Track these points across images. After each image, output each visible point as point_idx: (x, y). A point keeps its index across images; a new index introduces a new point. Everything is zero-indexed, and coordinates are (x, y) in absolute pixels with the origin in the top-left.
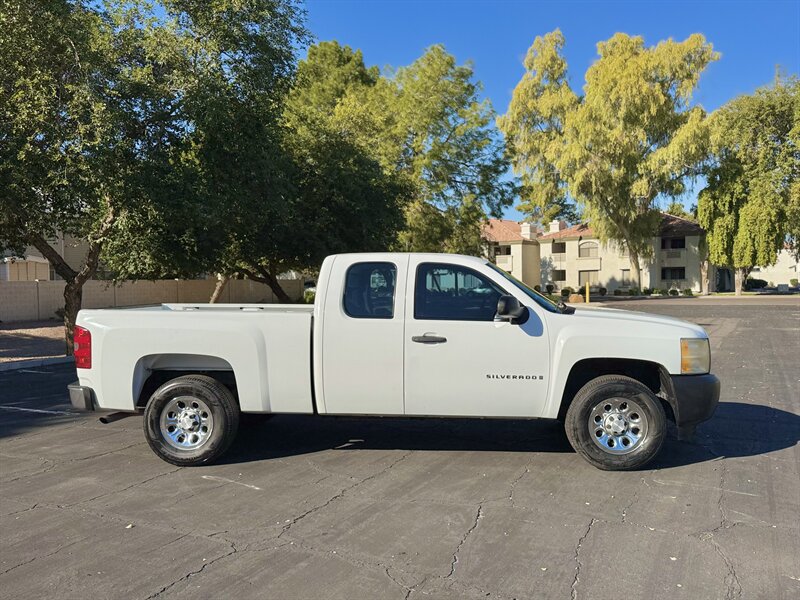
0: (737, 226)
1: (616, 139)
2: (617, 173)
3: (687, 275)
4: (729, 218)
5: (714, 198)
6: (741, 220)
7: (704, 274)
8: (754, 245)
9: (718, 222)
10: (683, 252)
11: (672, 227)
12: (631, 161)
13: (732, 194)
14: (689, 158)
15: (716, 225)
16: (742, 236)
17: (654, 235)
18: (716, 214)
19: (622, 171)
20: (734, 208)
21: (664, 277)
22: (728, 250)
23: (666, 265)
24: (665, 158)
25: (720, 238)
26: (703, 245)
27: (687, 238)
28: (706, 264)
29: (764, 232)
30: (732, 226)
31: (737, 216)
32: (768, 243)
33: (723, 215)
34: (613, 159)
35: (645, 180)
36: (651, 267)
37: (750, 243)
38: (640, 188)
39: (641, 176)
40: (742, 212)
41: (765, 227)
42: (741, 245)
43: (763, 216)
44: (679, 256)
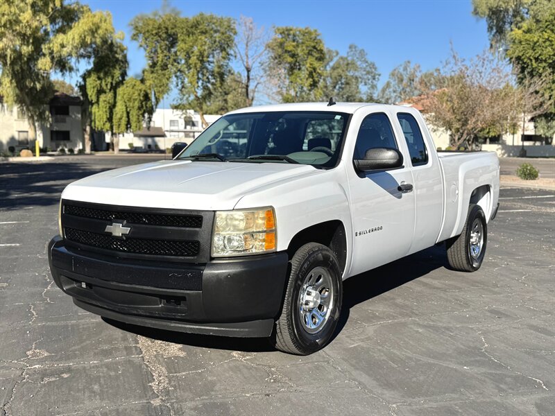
0: (115, 102)
1: (27, 22)
2: (26, 50)
3: (72, 137)
4: (110, 95)
5: (99, 78)
6: (119, 98)
7: (87, 137)
8: (128, 117)
9: (102, 97)
10: (67, 119)
11: (56, 97)
12: (38, 41)
13: (113, 77)
14: (83, 44)
15: (101, 100)
16: (120, 109)
17: (46, 104)
18: (100, 92)
19: (30, 48)
20: (114, 88)
21: (52, 139)
22: (110, 119)
23: (55, 128)
24: (65, 42)
25: (104, 110)
26: (87, 115)
27: (71, 108)
28: (88, 129)
29: (136, 107)
30: (112, 101)
31: (115, 94)
32: (139, 116)
33: (105, 93)
34: (24, 38)
35: (48, 59)
36: (43, 128)
37: (125, 115)
38: (44, 64)
39: (44, 55)
40: (120, 91)
41: (137, 104)
42: (119, 116)
43: (135, 96)
44: (64, 121)
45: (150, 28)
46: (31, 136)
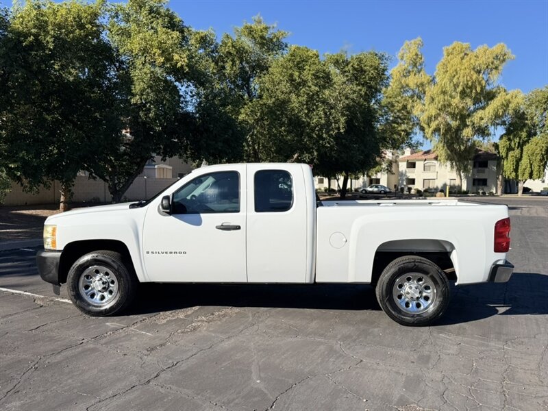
0: (521, 157)
1: (456, 105)
2: (454, 124)
3: (488, 183)
4: (517, 151)
5: (509, 139)
6: (524, 153)
7: (499, 183)
8: (531, 167)
9: (511, 153)
10: (486, 170)
11: (480, 155)
12: (463, 117)
13: (520, 138)
14: (497, 116)
15: (509, 155)
16: (525, 162)
17: (470, 159)
18: (510, 149)
19: (458, 122)
20: (521, 146)
21: (474, 184)
22: (516, 170)
23: (476, 177)
24: (484, 116)
25: (512, 163)
26: (500, 166)
27: (489, 162)
28: (500, 177)
29: (538, 160)
30: (518, 156)
31: (522, 150)
32: (540, 167)
33: (514, 150)
34: (453, 116)
35: (470, 128)
36: (467, 177)
37: (529, 166)
38: (467, 132)
39: (468, 126)
40: (525, 148)
41: (539, 157)
42: (524, 167)
43: (538, 151)
44: (484, 172)
45: (540, 98)
46: (457, 183)
